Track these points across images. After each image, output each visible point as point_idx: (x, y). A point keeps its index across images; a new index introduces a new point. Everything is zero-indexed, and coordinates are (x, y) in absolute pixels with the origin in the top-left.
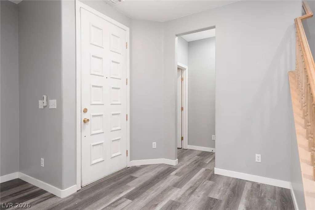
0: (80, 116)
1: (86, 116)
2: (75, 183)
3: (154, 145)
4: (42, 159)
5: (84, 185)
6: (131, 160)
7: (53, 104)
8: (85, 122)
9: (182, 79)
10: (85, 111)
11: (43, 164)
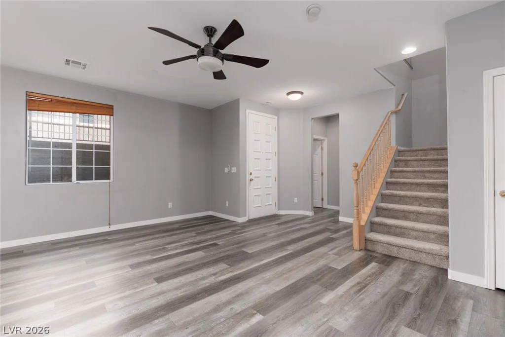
0: (248, 177)
1: (251, 177)
2: (245, 216)
3: (296, 200)
4: (227, 202)
5: (250, 219)
6: (278, 210)
7: (234, 170)
8: (250, 180)
9: (322, 149)
10: (251, 174)
11: (227, 205)
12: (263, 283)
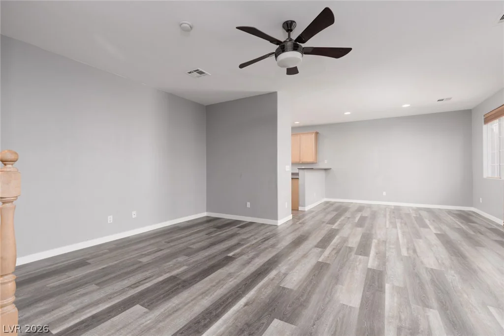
12: (234, 273)
